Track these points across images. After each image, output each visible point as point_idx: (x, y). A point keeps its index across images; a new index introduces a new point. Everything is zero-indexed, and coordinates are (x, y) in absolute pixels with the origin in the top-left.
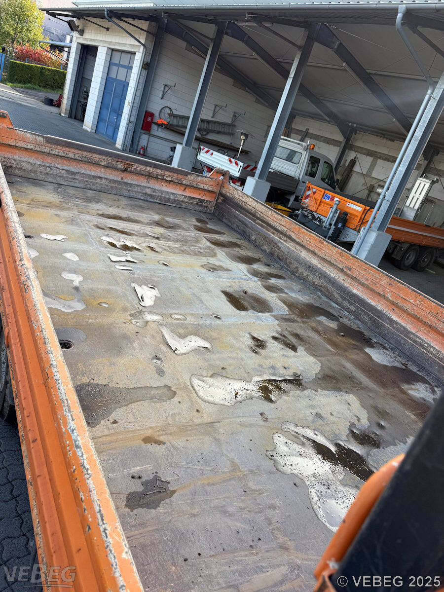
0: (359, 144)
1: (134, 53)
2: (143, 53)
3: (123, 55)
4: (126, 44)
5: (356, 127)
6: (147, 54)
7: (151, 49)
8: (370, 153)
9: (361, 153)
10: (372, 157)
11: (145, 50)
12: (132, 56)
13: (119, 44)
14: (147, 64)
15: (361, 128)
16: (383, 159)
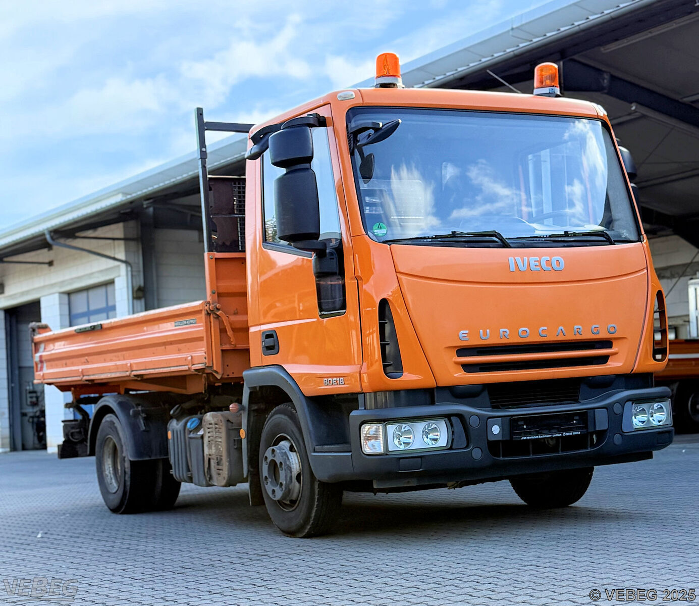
1: (111, 282)
2: (127, 275)
3: (92, 293)
4: (92, 274)
6: (134, 273)
7: (138, 264)
11: (129, 269)
12: (110, 288)
13: (79, 278)
14: (140, 289)
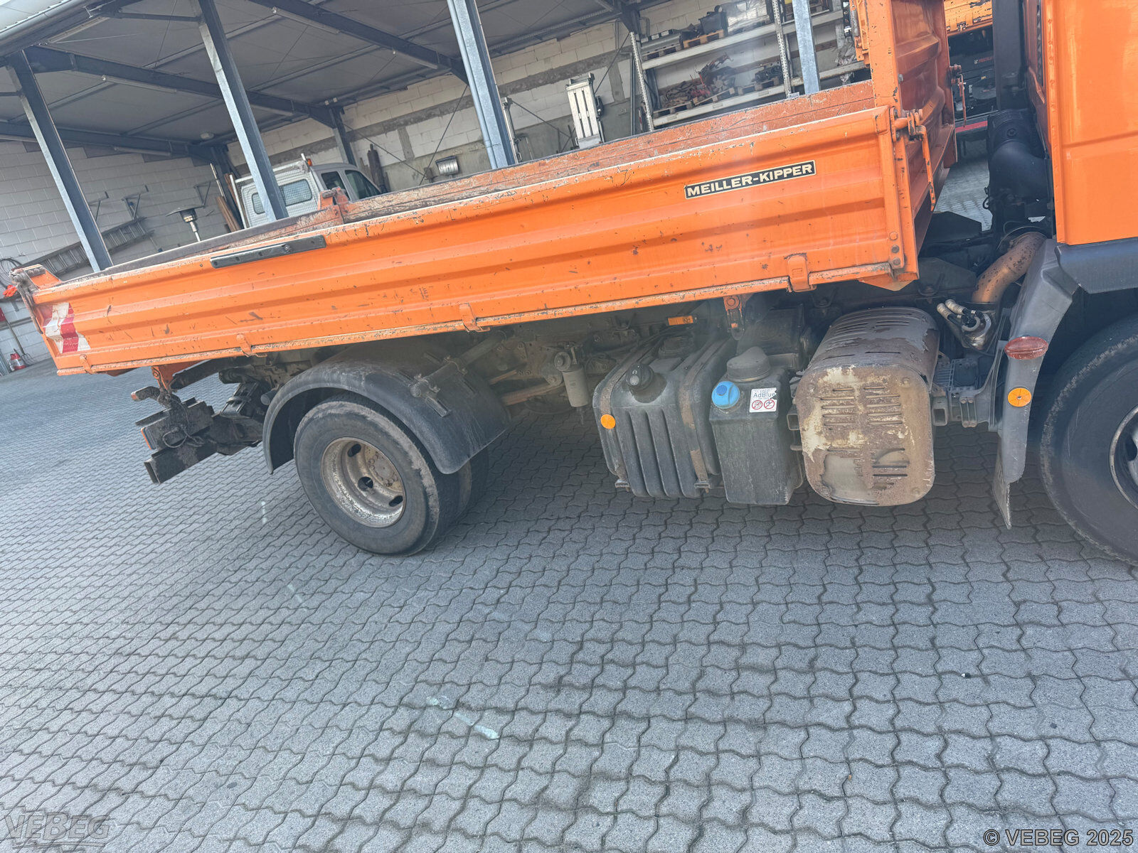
0: (360, 124)
5: (338, 101)
8: (387, 127)
9: (374, 135)
10: (394, 130)
15: (348, 98)
16: (412, 123)
